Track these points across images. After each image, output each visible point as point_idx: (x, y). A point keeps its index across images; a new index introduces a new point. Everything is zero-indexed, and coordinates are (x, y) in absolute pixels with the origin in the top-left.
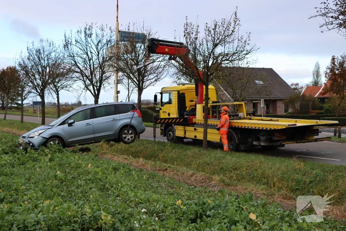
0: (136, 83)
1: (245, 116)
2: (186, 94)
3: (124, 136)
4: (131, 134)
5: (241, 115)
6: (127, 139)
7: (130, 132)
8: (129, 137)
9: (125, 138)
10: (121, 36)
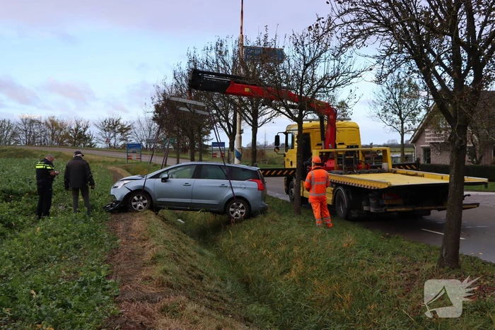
0: (250, 119)
1: (391, 167)
2: (311, 135)
3: (231, 210)
4: (242, 208)
5: (385, 165)
6: (234, 214)
7: (241, 205)
8: (238, 212)
9: (232, 212)
10: (247, 54)
